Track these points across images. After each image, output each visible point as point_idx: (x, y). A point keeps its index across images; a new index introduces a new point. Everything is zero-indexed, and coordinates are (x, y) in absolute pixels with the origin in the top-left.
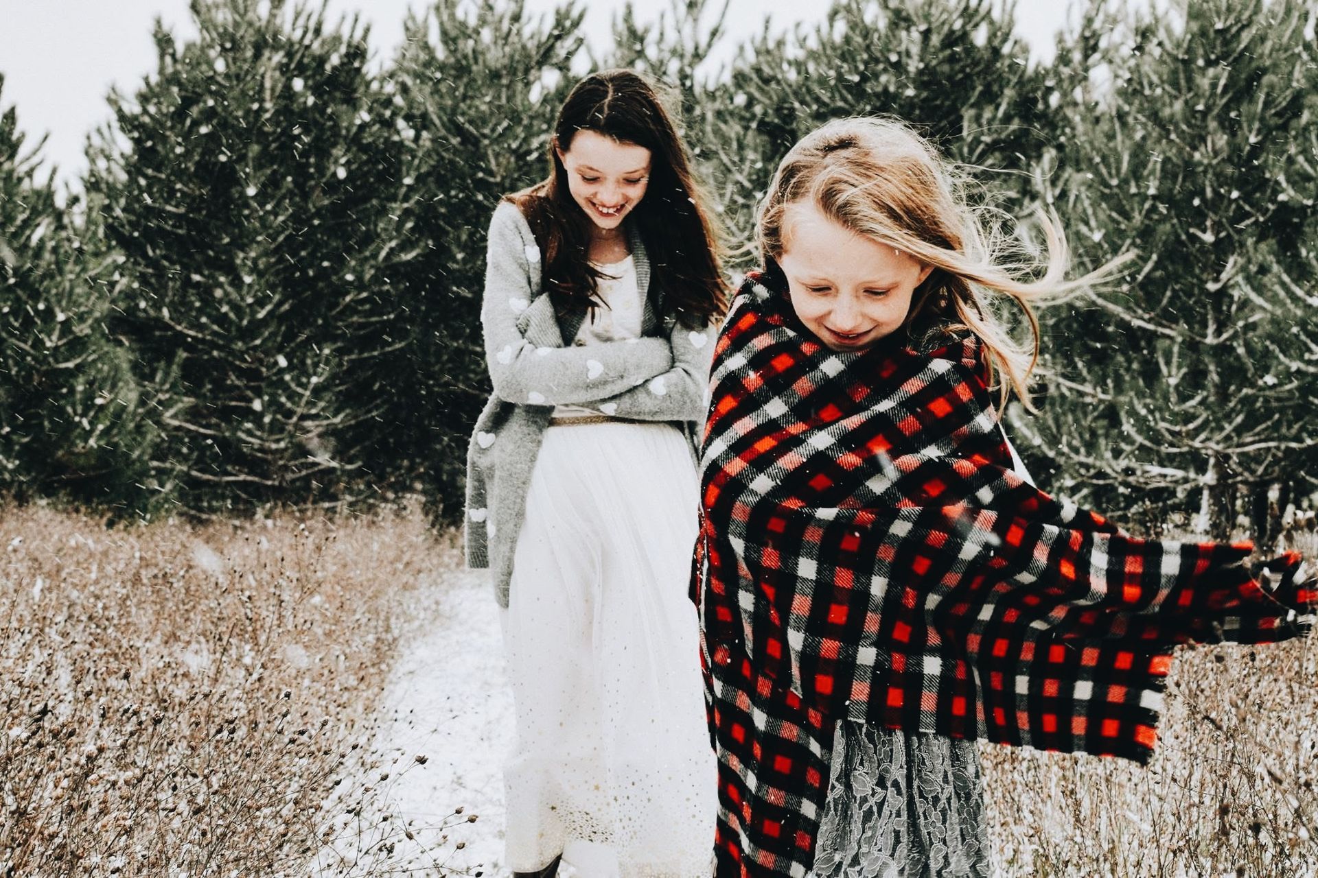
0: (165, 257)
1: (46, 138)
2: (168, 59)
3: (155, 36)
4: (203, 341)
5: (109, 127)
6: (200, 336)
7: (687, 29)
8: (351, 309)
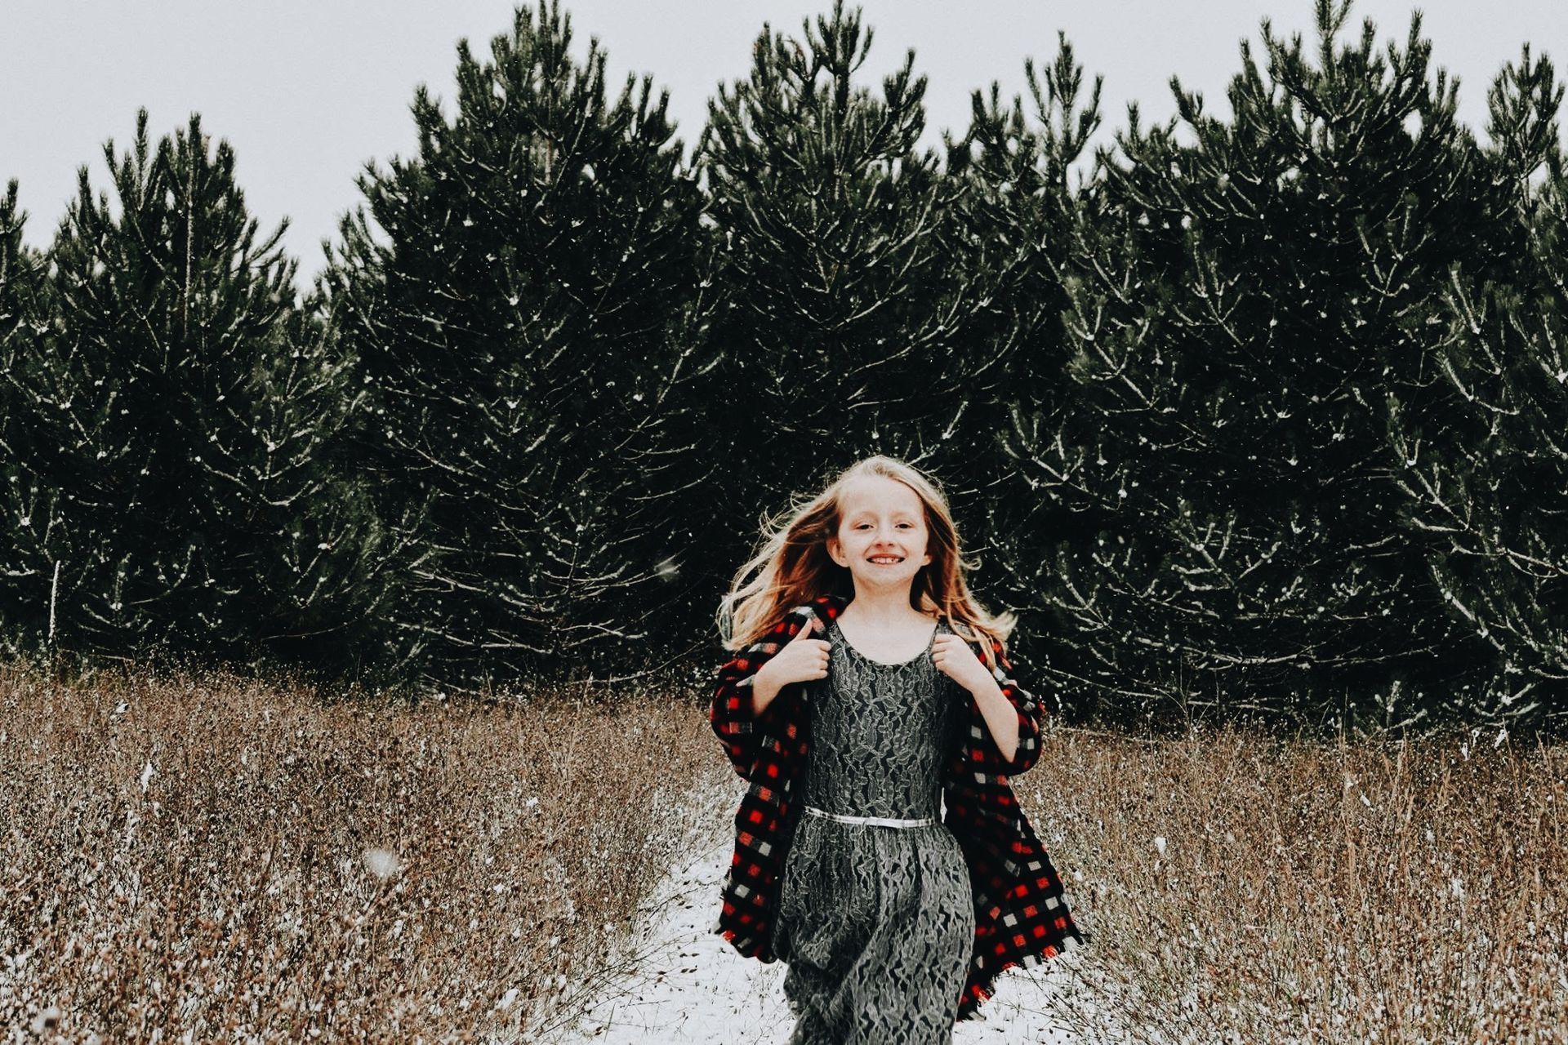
0: (422, 376)
1: (284, 227)
2: (434, 141)
3: (416, 112)
4: (464, 478)
5: (361, 216)
6: (461, 472)
7: (1056, 120)
8: (642, 440)
